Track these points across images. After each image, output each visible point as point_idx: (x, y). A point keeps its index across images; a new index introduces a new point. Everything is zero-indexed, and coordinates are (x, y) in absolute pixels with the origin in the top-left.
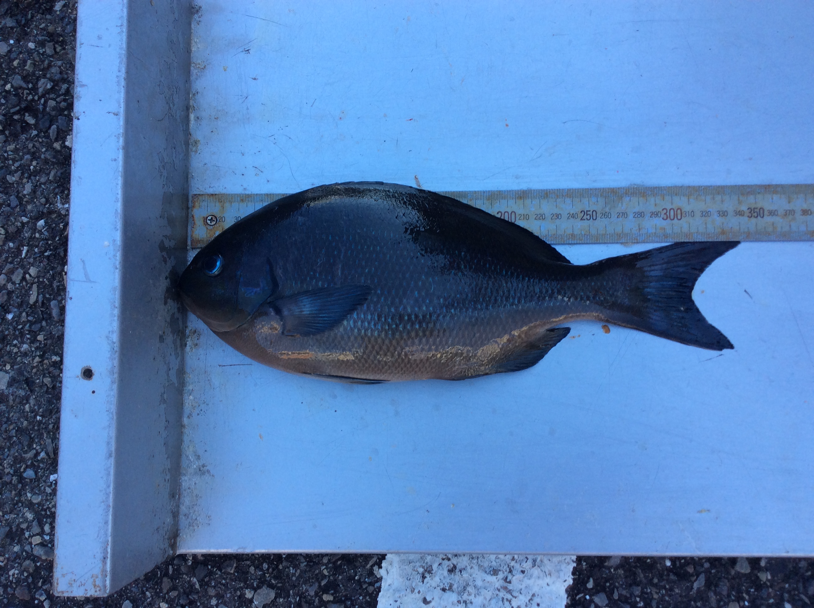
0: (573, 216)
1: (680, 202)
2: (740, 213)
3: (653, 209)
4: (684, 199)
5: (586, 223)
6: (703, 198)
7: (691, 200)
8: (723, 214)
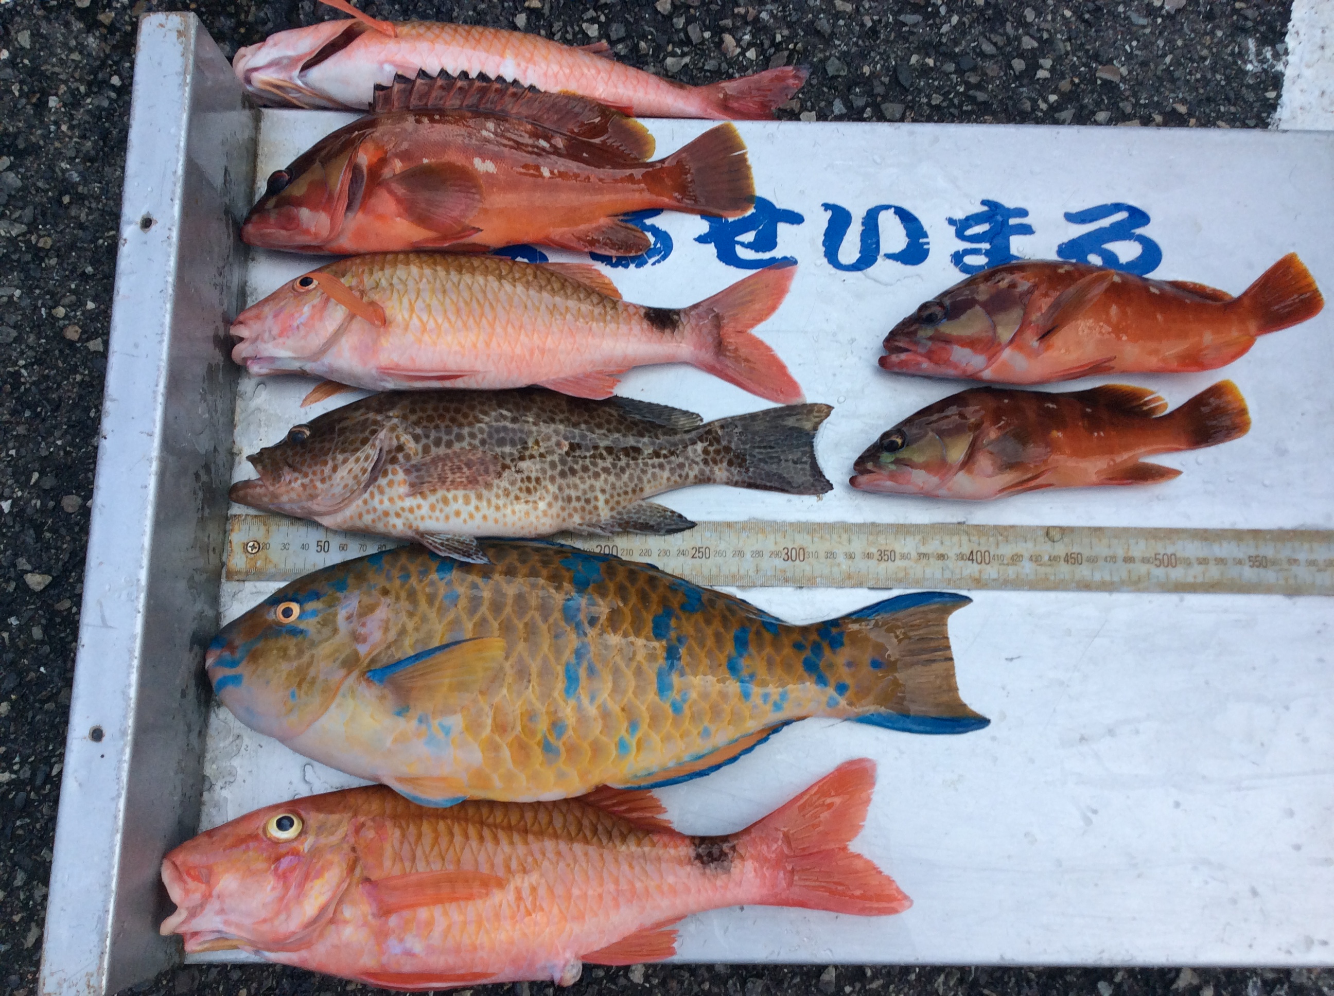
0: (683, 553)
1: (802, 540)
2: (869, 556)
3: (772, 548)
4: (808, 538)
5: (697, 561)
6: (828, 536)
7: (816, 539)
8: (850, 556)
